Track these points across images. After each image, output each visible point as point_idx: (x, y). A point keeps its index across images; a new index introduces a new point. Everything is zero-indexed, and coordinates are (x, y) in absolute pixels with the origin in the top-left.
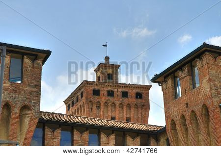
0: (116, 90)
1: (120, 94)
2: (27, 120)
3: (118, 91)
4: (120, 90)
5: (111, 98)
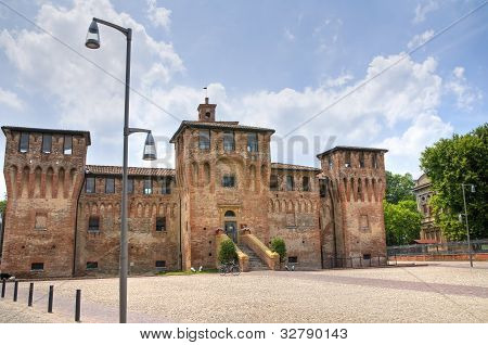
2: (75, 177)
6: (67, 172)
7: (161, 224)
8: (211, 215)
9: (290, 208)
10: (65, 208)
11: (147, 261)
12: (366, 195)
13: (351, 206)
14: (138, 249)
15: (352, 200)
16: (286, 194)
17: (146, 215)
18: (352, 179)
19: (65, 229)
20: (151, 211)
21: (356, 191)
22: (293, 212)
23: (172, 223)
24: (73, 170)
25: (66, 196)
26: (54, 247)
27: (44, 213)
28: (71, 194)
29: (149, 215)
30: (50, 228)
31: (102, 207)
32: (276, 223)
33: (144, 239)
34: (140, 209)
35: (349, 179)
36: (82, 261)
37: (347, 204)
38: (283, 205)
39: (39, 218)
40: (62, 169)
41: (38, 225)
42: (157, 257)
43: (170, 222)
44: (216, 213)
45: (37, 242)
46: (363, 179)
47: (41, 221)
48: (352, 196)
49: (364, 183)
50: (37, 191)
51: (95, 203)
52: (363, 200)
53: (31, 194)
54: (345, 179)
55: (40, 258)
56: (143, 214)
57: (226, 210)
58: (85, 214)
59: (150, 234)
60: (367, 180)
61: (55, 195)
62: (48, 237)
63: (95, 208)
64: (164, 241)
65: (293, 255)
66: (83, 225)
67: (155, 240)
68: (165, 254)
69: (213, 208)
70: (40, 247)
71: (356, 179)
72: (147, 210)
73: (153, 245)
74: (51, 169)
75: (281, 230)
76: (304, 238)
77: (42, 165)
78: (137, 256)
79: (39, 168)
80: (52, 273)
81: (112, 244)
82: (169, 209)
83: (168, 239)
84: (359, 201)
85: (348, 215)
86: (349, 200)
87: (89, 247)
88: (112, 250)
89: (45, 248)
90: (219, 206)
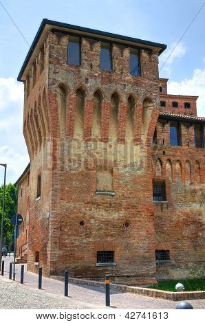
0: (167, 101)
1: (171, 104)
2: (149, 112)
3: (169, 102)
4: (171, 101)
6: (140, 102)
19: (141, 195)
24: (147, 100)
25: (137, 140)
26: (127, 224)
27: (107, 167)
28: (144, 138)
30: (119, 192)
31: (168, 166)
39: (100, 174)
40: (131, 97)
41: (101, 186)
45: (101, 214)
47: (104, 180)
50: (96, 131)
51: (159, 159)
53: (87, 134)
55: (109, 242)
70: (107, 223)
74: (116, 95)
80: (127, 269)
89: (114, 226)
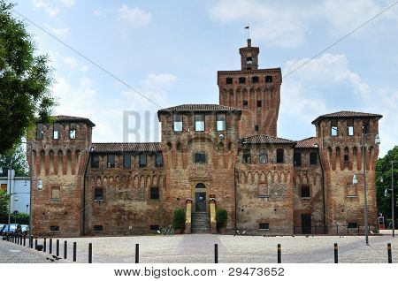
5: (242, 85)
6: (73, 153)
7: (154, 194)
8: (184, 188)
9: (263, 179)
10: (73, 182)
11: (143, 225)
12: (355, 163)
13: (336, 175)
14: (135, 215)
15: (338, 168)
16: (258, 166)
17: (142, 186)
18: (338, 148)
20: (146, 182)
21: (343, 159)
22: (266, 182)
23: (164, 192)
24: (78, 151)
25: (73, 172)
26: (66, 213)
27: (57, 187)
28: (77, 170)
29: (144, 185)
30: (63, 199)
31: (105, 180)
32: (249, 193)
33: (141, 206)
34: (136, 181)
35: (334, 148)
36: (90, 225)
37: (332, 173)
38: (256, 177)
39: (54, 191)
40: (69, 151)
41: (54, 196)
42: (151, 222)
43: (163, 192)
44: (188, 185)
45: (53, 209)
46: (350, 147)
47: (56, 193)
48: (338, 165)
49: (351, 152)
50: (52, 170)
51: (99, 177)
52: (351, 168)
54: (330, 149)
55: (56, 222)
56: (139, 184)
57: (197, 183)
58: (91, 186)
59: (145, 203)
60: (355, 148)
61: (65, 173)
62: (61, 206)
63: (99, 181)
64: (157, 207)
65: (264, 222)
66: (89, 196)
67: (150, 207)
68: (159, 219)
69: (186, 182)
70: (56, 213)
71: (342, 148)
72: (143, 182)
73: (148, 212)
74: (60, 151)
75: (253, 200)
76: (276, 206)
77: (53, 148)
78: (135, 221)
79: (51, 151)
80: (65, 234)
81: (114, 211)
82: (162, 180)
83: (161, 206)
84: (346, 170)
85: (333, 184)
86: (334, 169)
87: (96, 213)
88: (114, 216)
89: (59, 215)
90: (191, 179)
